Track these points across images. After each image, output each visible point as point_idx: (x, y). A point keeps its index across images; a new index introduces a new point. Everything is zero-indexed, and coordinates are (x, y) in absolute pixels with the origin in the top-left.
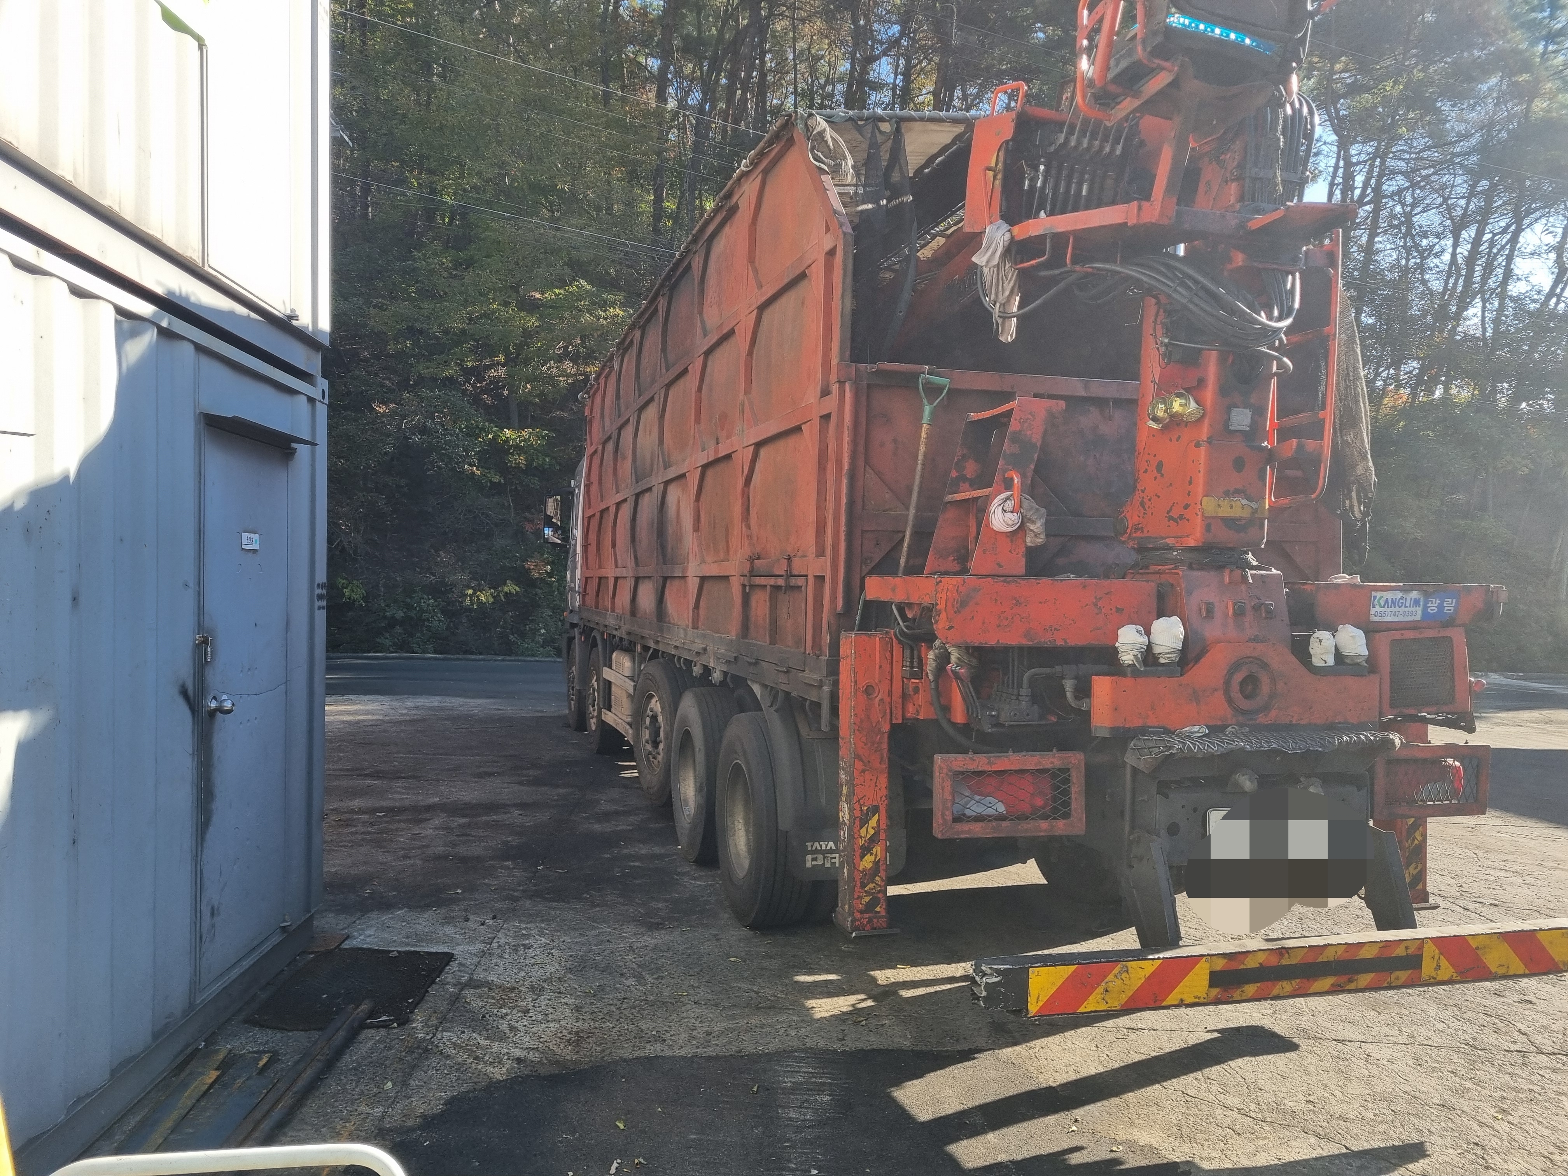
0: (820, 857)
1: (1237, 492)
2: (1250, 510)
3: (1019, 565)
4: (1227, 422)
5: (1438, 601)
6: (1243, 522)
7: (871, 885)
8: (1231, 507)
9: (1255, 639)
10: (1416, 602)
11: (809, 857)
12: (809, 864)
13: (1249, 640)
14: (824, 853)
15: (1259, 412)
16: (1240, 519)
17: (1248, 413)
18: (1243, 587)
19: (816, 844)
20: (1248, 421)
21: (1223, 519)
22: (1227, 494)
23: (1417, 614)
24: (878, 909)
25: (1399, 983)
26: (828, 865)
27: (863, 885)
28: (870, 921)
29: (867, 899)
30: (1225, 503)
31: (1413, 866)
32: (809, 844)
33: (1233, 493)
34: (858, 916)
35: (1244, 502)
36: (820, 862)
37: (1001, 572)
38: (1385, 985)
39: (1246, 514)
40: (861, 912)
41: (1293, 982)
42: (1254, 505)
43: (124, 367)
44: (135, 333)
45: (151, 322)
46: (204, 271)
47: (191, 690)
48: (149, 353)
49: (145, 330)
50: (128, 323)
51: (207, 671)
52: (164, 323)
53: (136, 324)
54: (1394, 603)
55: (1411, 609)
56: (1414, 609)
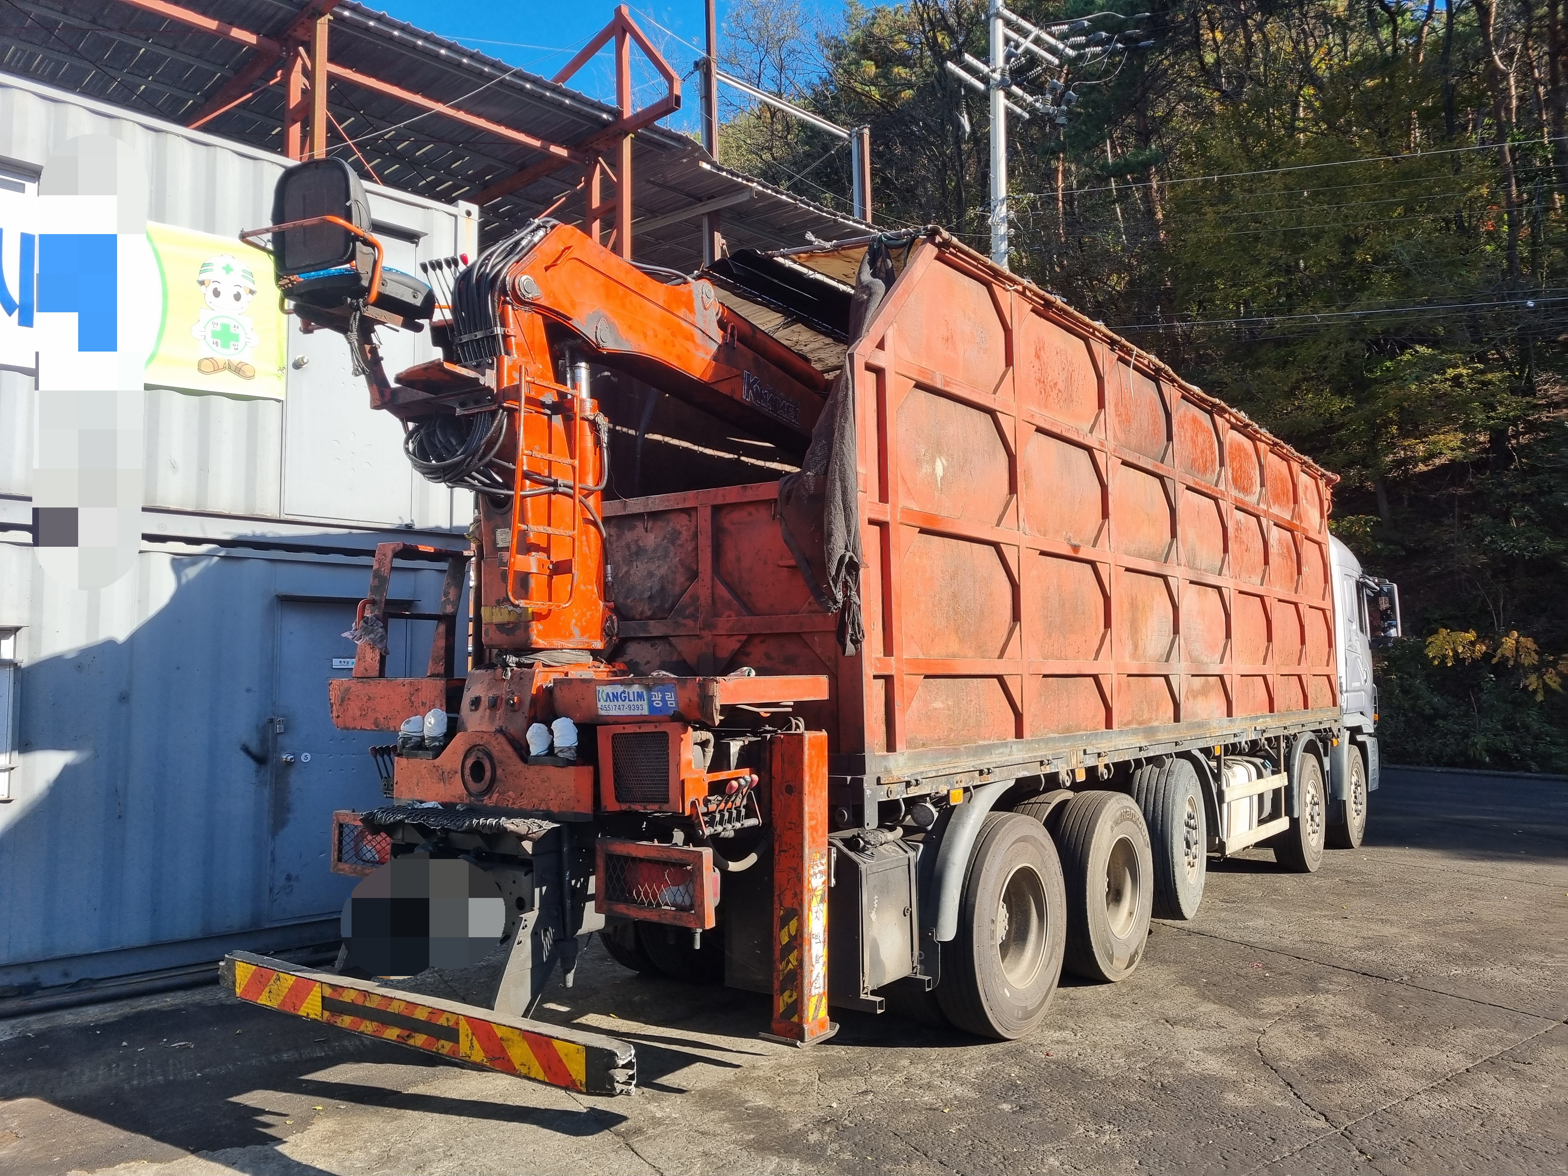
4: (495, 542)
5: (660, 695)
10: (640, 696)
16: (507, 622)
17: (509, 532)
20: (509, 539)
21: (496, 625)
22: (498, 602)
23: (644, 708)
25: (444, 1052)
30: (496, 610)
31: (787, 993)
33: (503, 601)
35: (511, 608)
38: (434, 1049)
41: (373, 1024)
42: (518, 610)
43: (184, 580)
44: (194, 563)
45: (209, 555)
46: (282, 518)
47: (254, 746)
48: (207, 570)
49: (202, 560)
50: (187, 559)
51: (280, 738)
52: (222, 554)
53: (195, 558)
54: (615, 697)
55: (636, 703)
56: (639, 703)
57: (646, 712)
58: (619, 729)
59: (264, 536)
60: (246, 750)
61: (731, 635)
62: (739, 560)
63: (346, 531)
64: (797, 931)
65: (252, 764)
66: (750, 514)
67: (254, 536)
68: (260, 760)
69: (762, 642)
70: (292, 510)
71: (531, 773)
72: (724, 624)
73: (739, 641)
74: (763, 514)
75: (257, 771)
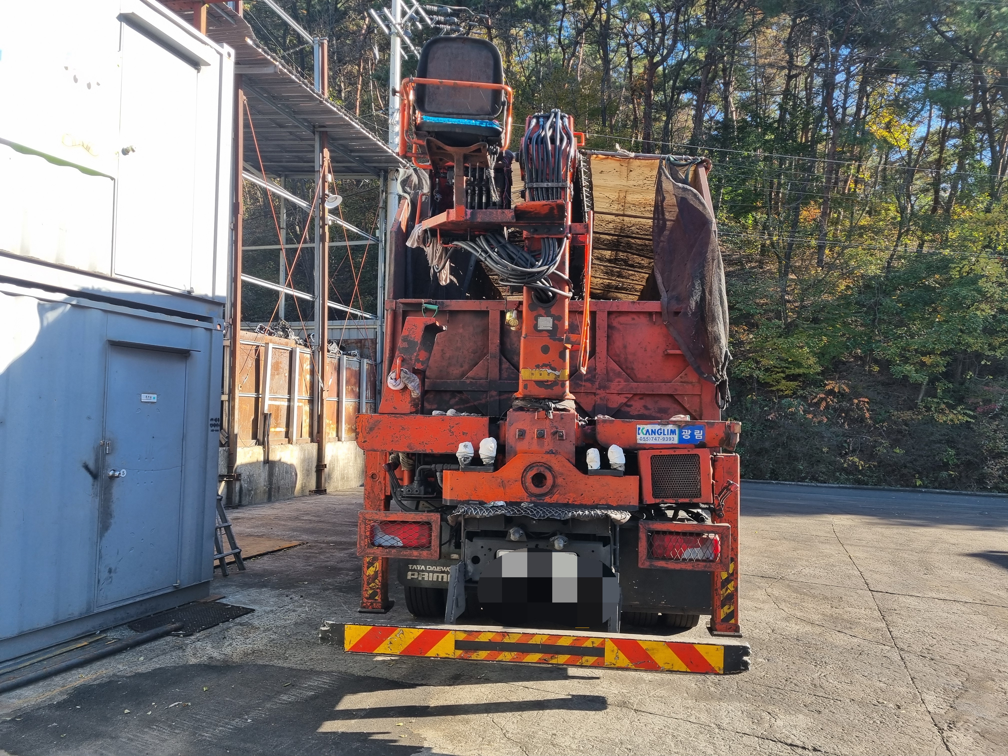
0: (416, 573)
1: (545, 366)
2: (554, 376)
3: (407, 407)
4: (536, 326)
5: (690, 432)
6: (549, 383)
7: (373, 584)
8: (541, 375)
9: (551, 452)
10: (673, 432)
11: (410, 573)
12: (409, 577)
13: (547, 453)
14: (419, 571)
15: (558, 319)
16: (548, 381)
17: (550, 320)
18: (547, 421)
19: (415, 566)
20: (551, 324)
21: (535, 381)
22: (538, 367)
23: (675, 440)
24: (377, 598)
25: (589, 664)
26: (420, 579)
27: (369, 584)
28: (372, 604)
29: (371, 592)
30: (537, 372)
31: (726, 607)
32: (410, 566)
33: (542, 367)
34: (365, 600)
35: (550, 371)
36: (416, 577)
37: (396, 411)
38: (578, 664)
39: (552, 378)
40: (367, 598)
41: (512, 653)
42: (557, 373)
43: (45, 323)
44: (53, 309)
45: (64, 303)
46: (114, 276)
47: (91, 465)
48: (63, 316)
49: (59, 307)
50: (48, 305)
51: (107, 458)
52: (74, 302)
53: (55, 304)
54: (653, 432)
55: (669, 436)
56: (672, 436)
57: (676, 441)
58: (657, 452)
59: (99, 290)
60: (87, 467)
61: (619, 394)
62: (625, 347)
63: (150, 292)
64: (734, 570)
65: (89, 478)
66: (633, 319)
67: (93, 289)
68: (95, 476)
69: (641, 399)
70: (120, 271)
71: (592, 480)
72: (617, 385)
73: (626, 398)
74: (643, 320)
75: (93, 485)
